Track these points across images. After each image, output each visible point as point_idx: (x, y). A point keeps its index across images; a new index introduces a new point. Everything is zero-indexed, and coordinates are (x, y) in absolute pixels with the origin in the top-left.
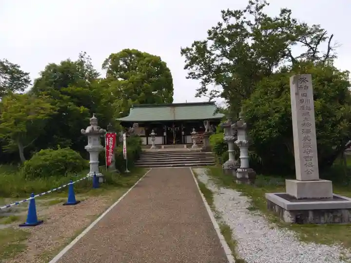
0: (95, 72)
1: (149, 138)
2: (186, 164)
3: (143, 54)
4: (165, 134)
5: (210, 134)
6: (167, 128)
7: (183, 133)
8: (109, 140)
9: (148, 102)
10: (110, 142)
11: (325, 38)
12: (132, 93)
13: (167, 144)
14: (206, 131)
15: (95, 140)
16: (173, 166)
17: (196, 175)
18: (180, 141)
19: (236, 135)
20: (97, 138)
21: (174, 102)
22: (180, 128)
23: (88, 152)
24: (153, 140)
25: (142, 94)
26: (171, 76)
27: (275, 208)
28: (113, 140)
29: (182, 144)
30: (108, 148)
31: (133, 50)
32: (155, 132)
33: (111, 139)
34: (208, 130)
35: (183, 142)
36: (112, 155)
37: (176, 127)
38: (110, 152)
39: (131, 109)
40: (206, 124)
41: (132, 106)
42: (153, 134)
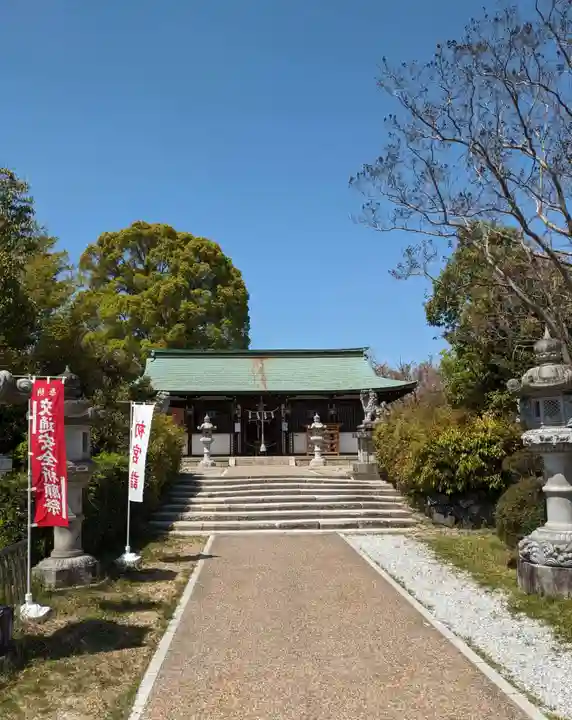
1: (195, 437)
2: (322, 521)
4: (238, 428)
6: (245, 414)
7: (285, 427)
8: (38, 410)
10: (43, 423)
13: (243, 454)
14: (368, 418)
18: (278, 446)
21: (251, 347)
22: (278, 414)
24: (207, 444)
29: (282, 454)
30: (36, 445)
33: (46, 406)
34: (373, 418)
35: (284, 450)
36: (58, 483)
37: (266, 409)
38: (49, 467)
39: (148, 360)
40: (366, 399)
41: (152, 354)
42: (207, 425)
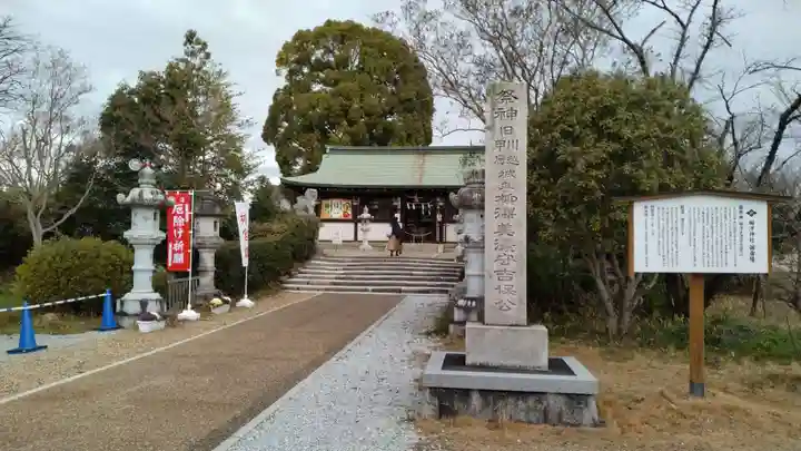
1: (359, 226)
6: (403, 205)
7: (439, 217)
16: (373, 291)
20: (150, 214)
22: (434, 206)
23: (131, 245)
29: (435, 241)
32: (370, 212)
35: (438, 239)
37: (422, 201)
39: (324, 156)
41: (328, 151)
42: (366, 215)
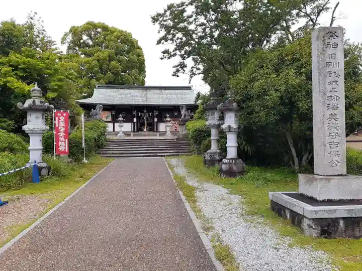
0: (50, 39)
1: (115, 124)
2: (158, 154)
3: (110, 28)
4: (135, 120)
5: (186, 121)
6: (138, 114)
7: (156, 120)
8: (59, 119)
9: (116, 82)
10: (61, 123)
11: (328, 8)
12: (97, 73)
13: (137, 131)
14: (183, 116)
15: (37, 118)
17: (171, 167)
18: (152, 128)
19: (222, 118)
20: (40, 115)
22: (153, 114)
23: (27, 134)
24: (120, 127)
25: (109, 74)
26: (143, 56)
27: (285, 212)
28: (65, 120)
29: (154, 131)
30: (58, 130)
31: (99, 23)
32: (123, 117)
33: (62, 119)
34: (185, 116)
35: (155, 130)
36: (65, 141)
37: (147, 112)
38: (62, 137)
39: (95, 89)
40: (182, 109)
41: (97, 87)
42: (121, 119)
